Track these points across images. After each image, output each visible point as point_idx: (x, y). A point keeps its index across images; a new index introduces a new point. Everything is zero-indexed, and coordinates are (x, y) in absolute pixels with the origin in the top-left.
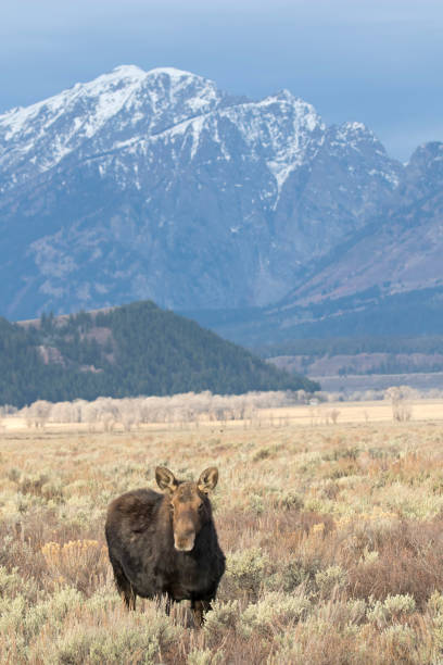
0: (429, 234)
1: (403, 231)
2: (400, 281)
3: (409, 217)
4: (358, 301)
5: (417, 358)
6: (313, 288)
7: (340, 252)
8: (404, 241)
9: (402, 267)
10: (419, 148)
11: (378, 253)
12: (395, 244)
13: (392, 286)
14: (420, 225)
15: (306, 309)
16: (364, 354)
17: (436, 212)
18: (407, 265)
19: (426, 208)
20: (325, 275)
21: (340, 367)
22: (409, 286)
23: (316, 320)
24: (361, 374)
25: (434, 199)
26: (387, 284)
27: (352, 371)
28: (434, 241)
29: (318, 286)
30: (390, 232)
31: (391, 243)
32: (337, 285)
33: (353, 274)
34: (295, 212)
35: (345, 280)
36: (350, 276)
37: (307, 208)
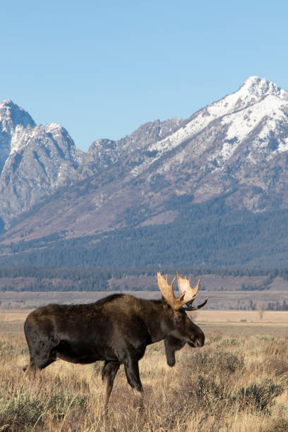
0: (94, 200)
1: (77, 197)
2: (72, 231)
3: (82, 188)
4: (43, 243)
6: (15, 233)
7: (36, 209)
8: (77, 204)
9: (75, 221)
10: (94, 143)
11: (60, 211)
12: (71, 205)
13: (66, 233)
14: (89, 193)
15: (7, 247)
17: (100, 185)
18: (78, 220)
19: (93, 182)
20: (25, 224)
21: (3, 286)
22: (78, 234)
23: (12, 254)
25: (100, 177)
26: (64, 232)
28: (97, 204)
29: (19, 231)
30: (69, 198)
31: (69, 205)
32: (31, 231)
33: (42, 224)
34: (11, 181)
35: (37, 228)
36: (40, 226)
37: (20, 179)
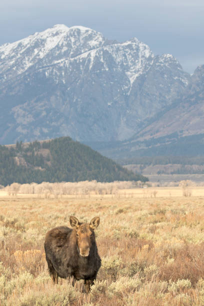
0: (202, 108)
1: (190, 106)
2: (187, 130)
3: (193, 100)
4: (167, 139)
5: (195, 167)
6: (146, 133)
7: (159, 116)
8: (190, 111)
9: (189, 124)
10: (198, 67)
11: (178, 117)
14: (198, 104)
15: (142, 142)
16: (170, 165)
18: (191, 123)
19: (201, 96)
20: (152, 126)
21: (158, 170)
22: (192, 133)
23: (147, 148)
24: (168, 174)
26: (181, 132)
27: (163, 172)
30: (184, 107)
31: (184, 112)
32: (157, 131)
33: (165, 126)
34: (138, 96)
35: (162, 129)
36: (164, 127)
37: (144, 94)
